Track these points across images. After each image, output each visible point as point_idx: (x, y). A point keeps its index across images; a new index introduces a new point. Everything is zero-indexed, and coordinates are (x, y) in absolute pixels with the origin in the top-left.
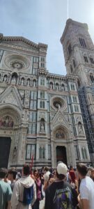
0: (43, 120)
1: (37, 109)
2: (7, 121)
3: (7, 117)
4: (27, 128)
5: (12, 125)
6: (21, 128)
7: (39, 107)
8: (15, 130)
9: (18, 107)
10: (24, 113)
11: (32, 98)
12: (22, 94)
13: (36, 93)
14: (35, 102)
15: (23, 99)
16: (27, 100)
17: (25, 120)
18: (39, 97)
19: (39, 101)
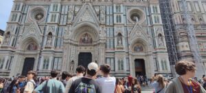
0: (120, 35)
1: (114, 24)
2: (86, 39)
3: (86, 35)
4: (106, 44)
5: (91, 41)
6: (99, 44)
7: (115, 22)
8: (94, 45)
9: (95, 24)
10: (101, 29)
11: (108, 13)
12: (97, 10)
13: (111, 8)
14: (111, 17)
15: (99, 15)
16: (103, 16)
17: (102, 36)
18: (115, 11)
19: (115, 16)
